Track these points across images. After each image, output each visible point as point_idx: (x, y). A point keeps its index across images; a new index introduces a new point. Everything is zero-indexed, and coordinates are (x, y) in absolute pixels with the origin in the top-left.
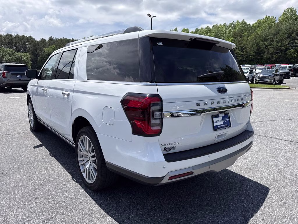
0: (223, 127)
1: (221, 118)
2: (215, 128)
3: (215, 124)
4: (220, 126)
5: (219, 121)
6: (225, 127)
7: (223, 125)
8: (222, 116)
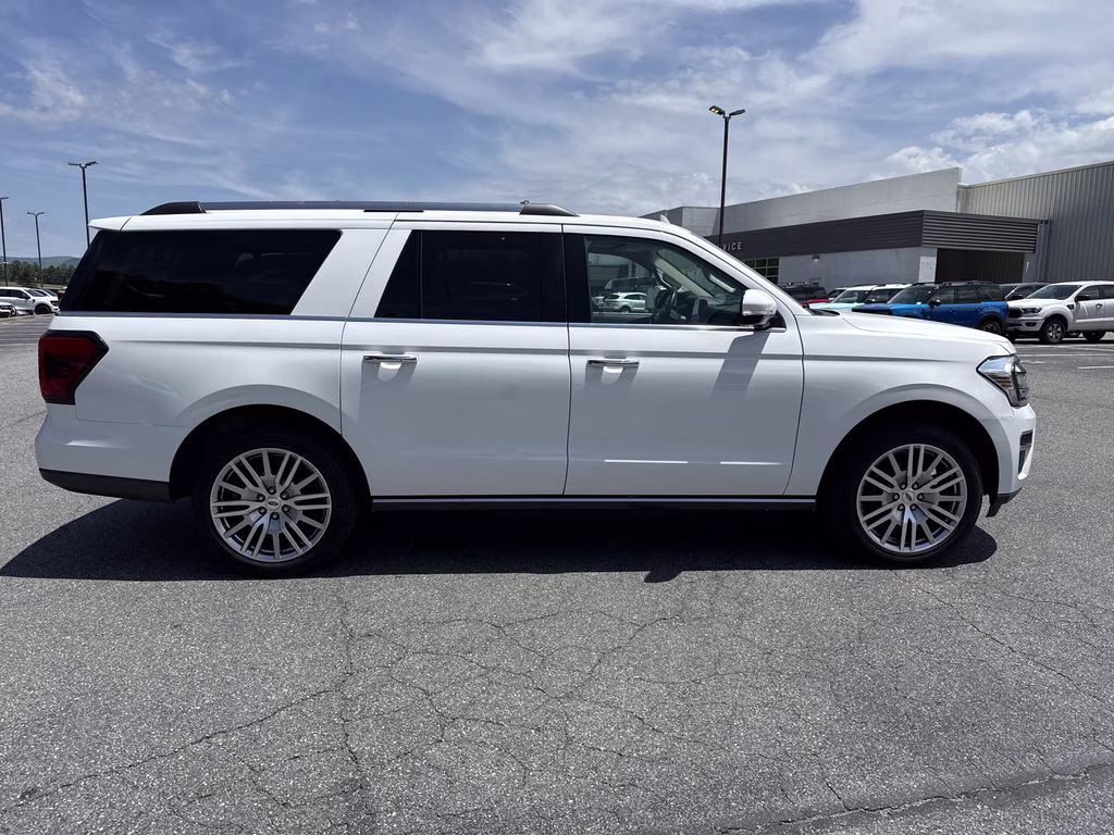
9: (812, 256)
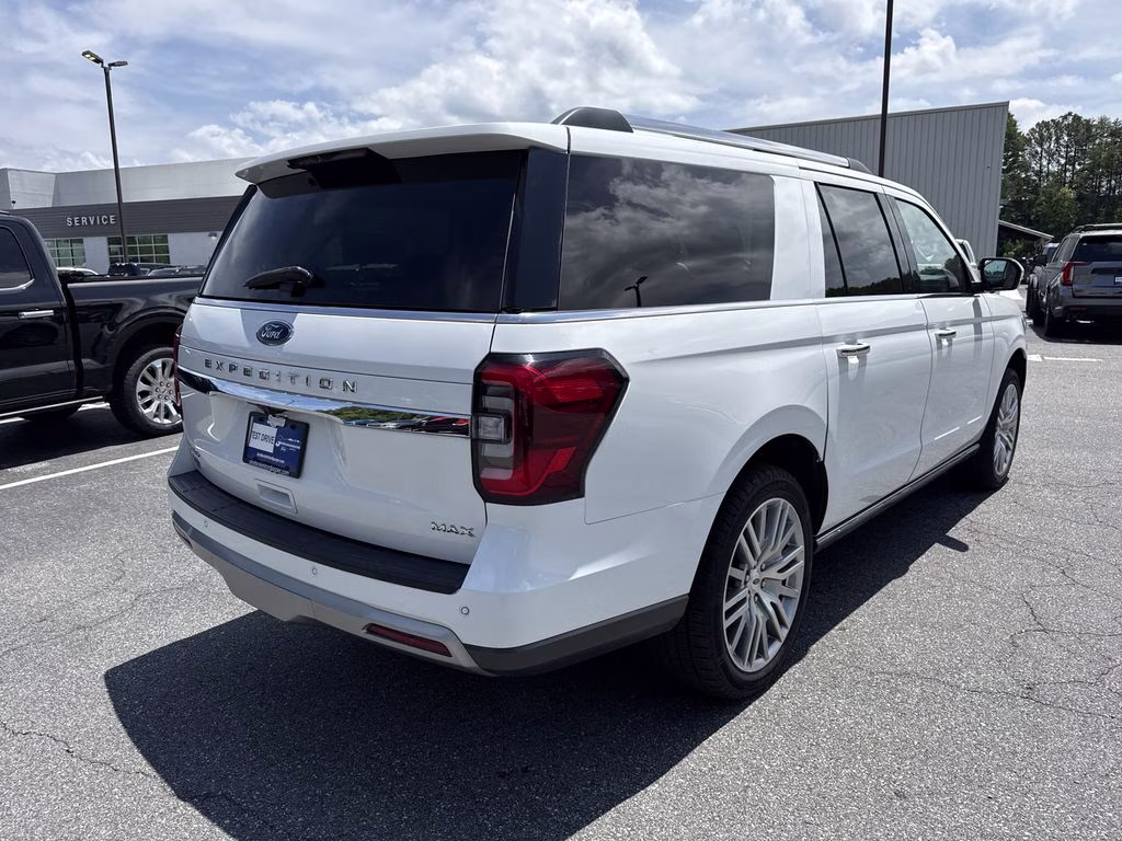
0: (268, 463)
1: (272, 432)
2: (250, 455)
3: (254, 444)
4: (262, 455)
5: (265, 438)
6: (275, 465)
7: (273, 459)
8: (277, 424)
9: (208, 233)
